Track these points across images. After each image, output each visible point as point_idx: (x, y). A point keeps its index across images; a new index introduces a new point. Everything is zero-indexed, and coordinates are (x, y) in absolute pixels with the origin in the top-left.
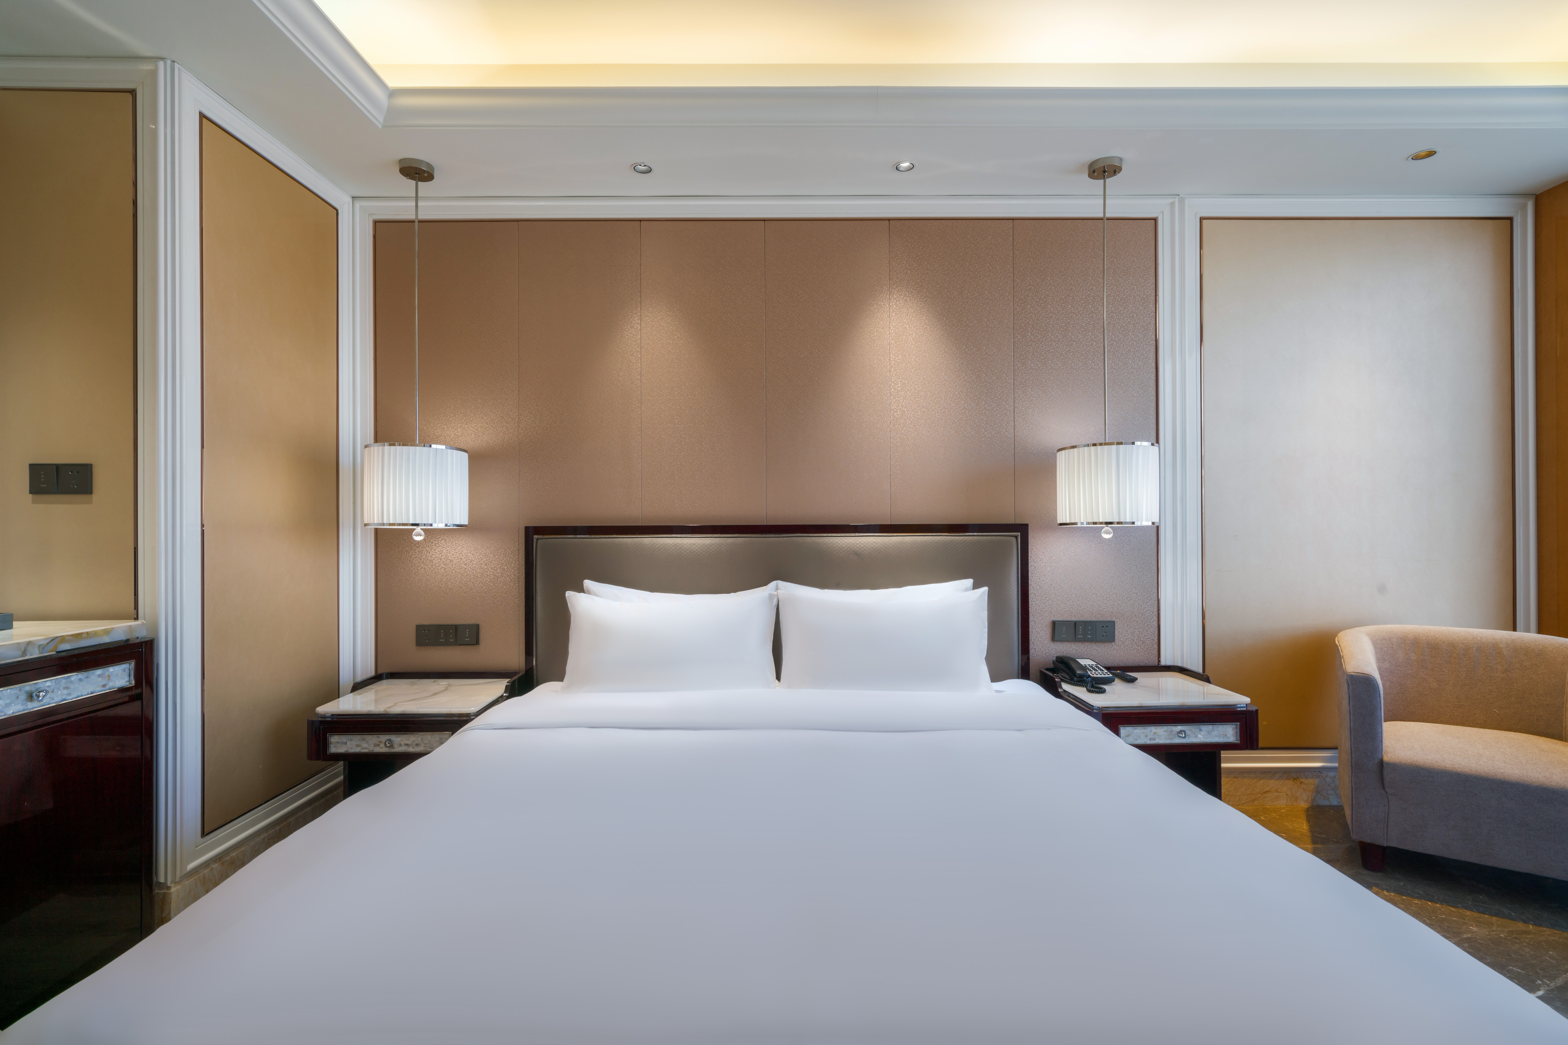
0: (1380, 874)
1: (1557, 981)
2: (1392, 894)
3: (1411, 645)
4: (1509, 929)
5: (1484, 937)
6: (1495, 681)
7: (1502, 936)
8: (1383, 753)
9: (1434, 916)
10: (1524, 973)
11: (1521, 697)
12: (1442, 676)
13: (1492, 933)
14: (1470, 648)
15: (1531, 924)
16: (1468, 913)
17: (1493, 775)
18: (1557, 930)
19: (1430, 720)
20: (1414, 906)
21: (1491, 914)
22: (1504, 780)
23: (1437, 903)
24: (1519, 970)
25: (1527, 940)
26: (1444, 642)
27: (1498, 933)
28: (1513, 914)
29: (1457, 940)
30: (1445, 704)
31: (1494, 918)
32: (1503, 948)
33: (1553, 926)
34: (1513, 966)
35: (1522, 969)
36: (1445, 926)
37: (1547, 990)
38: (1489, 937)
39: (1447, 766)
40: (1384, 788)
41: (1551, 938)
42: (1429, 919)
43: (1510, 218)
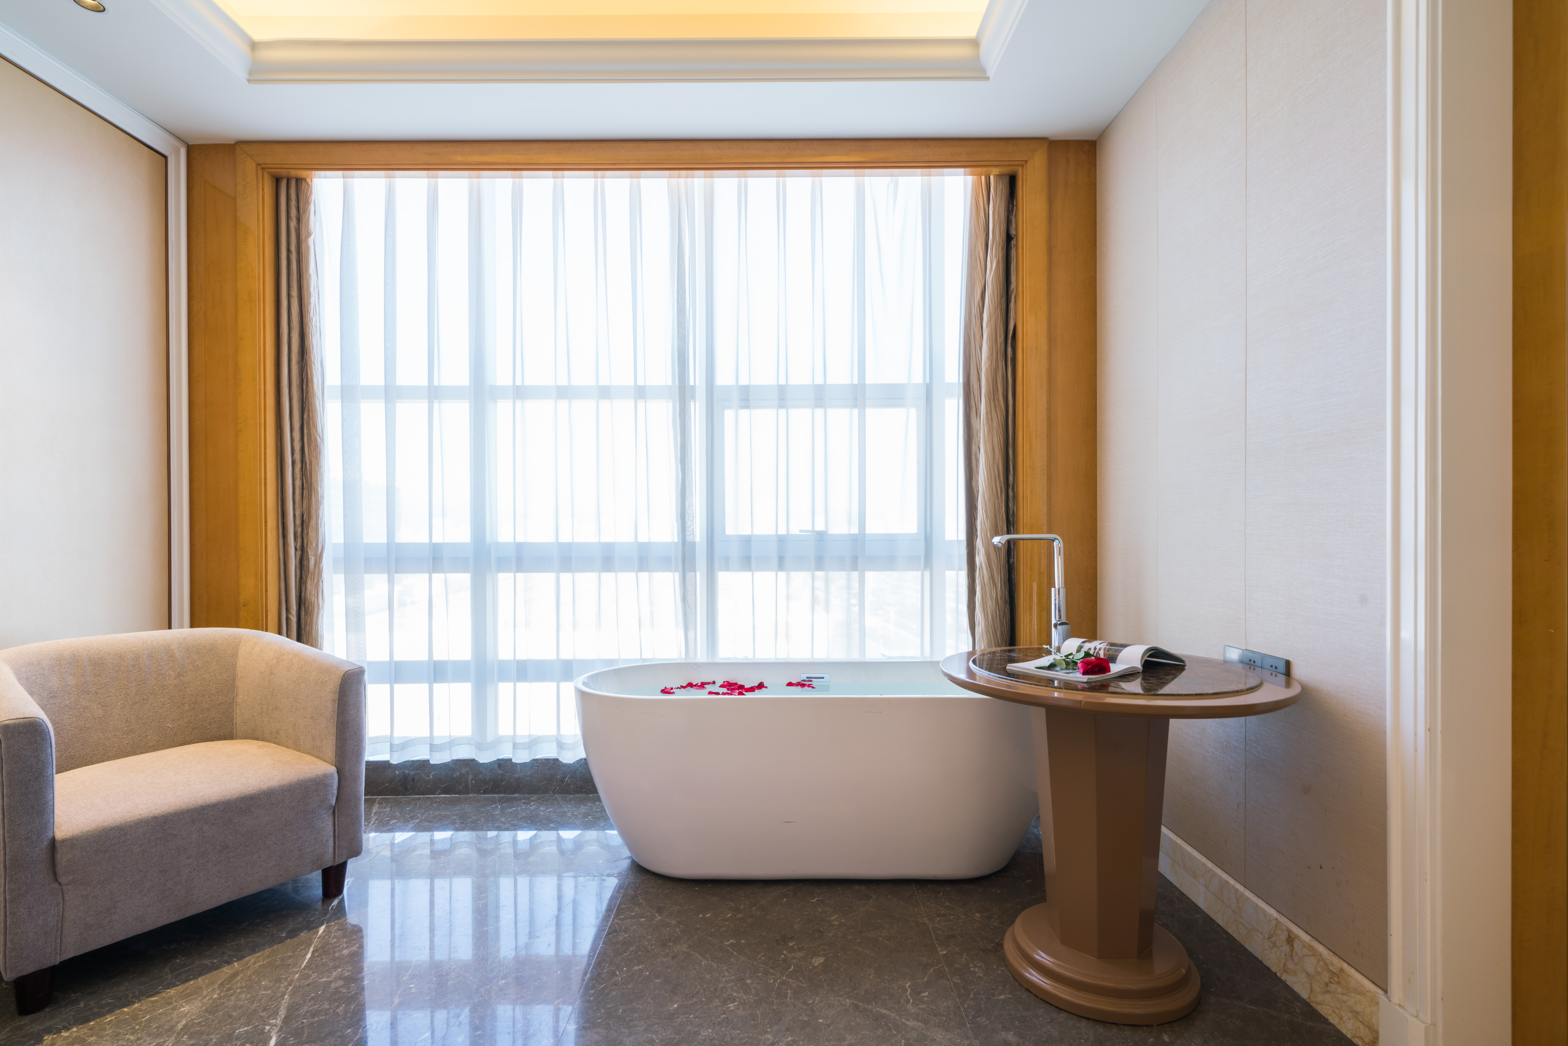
0: (47, 1010)
1: (280, 1013)
2: (75, 1029)
3: (69, 665)
4: (219, 983)
5: (199, 1011)
6: (167, 691)
7: (215, 996)
8: (55, 829)
9: (137, 1025)
10: (251, 1028)
11: (194, 703)
12: (108, 698)
13: (205, 1001)
14: (139, 656)
15: (235, 961)
16: (172, 992)
17: (193, 803)
18: (258, 952)
19: (94, 761)
20: (108, 1027)
21: (195, 977)
22: (205, 804)
23: (134, 1003)
24: (246, 1028)
25: (239, 985)
26: (110, 654)
27: (211, 996)
28: (215, 961)
29: (174, 1038)
30: (113, 734)
31: (200, 979)
32: (222, 1012)
33: (253, 950)
34: (239, 1028)
35: (247, 1024)
36: (154, 1029)
37: (278, 1032)
38: (204, 1008)
39: (142, 812)
40: (56, 879)
41: (258, 965)
42: (132, 1034)
43: (165, 157)
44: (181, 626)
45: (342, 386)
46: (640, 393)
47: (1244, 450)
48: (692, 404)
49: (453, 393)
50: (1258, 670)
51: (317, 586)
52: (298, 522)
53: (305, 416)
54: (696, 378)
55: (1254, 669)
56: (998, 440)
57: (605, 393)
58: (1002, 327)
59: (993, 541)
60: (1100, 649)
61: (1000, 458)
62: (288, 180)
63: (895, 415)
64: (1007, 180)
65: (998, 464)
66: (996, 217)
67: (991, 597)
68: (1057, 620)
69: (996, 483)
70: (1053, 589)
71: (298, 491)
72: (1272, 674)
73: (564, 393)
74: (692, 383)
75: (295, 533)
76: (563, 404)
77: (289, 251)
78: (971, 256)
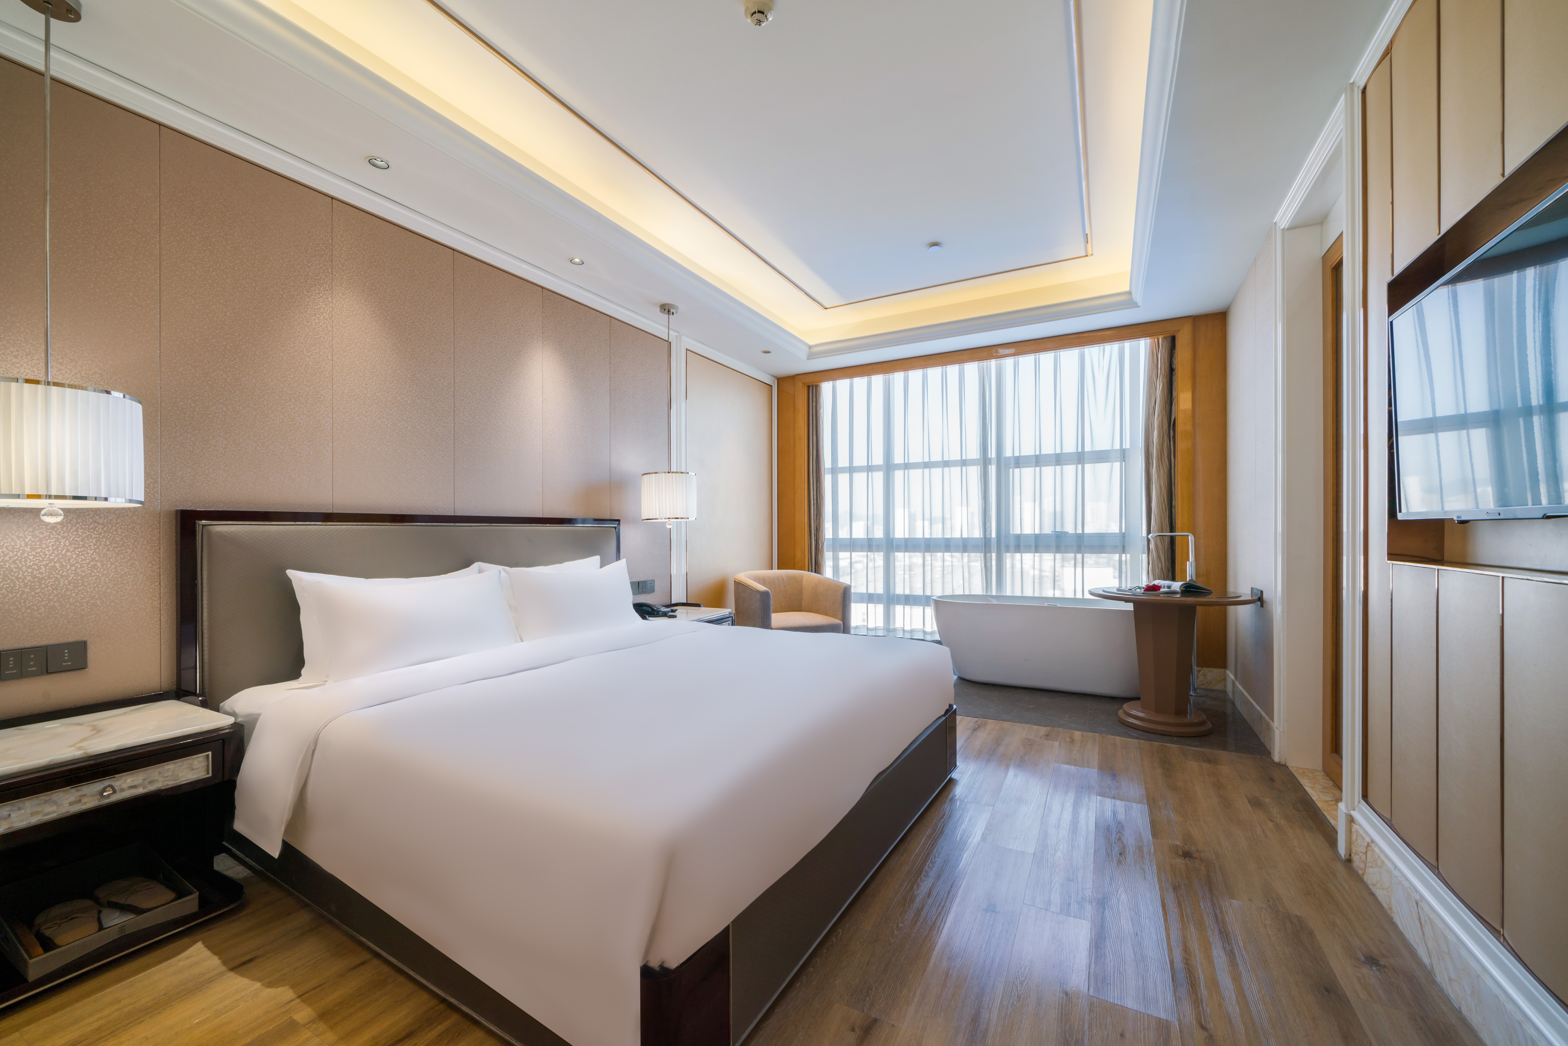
11: (789, 597)
43: (771, 386)
44: (775, 569)
45: (832, 468)
46: (964, 463)
48: (990, 466)
49: (877, 468)
51: (822, 556)
52: (815, 529)
53: (818, 484)
54: (992, 454)
56: (1164, 481)
57: (946, 464)
58: (1166, 419)
61: (1165, 491)
62: (813, 386)
63: (1103, 467)
64: (1169, 340)
65: (1164, 496)
66: (1162, 360)
67: (1158, 567)
69: (1162, 505)
71: (815, 517)
73: (927, 465)
74: (990, 457)
75: (814, 534)
76: (927, 471)
77: (813, 415)
78: (1149, 381)
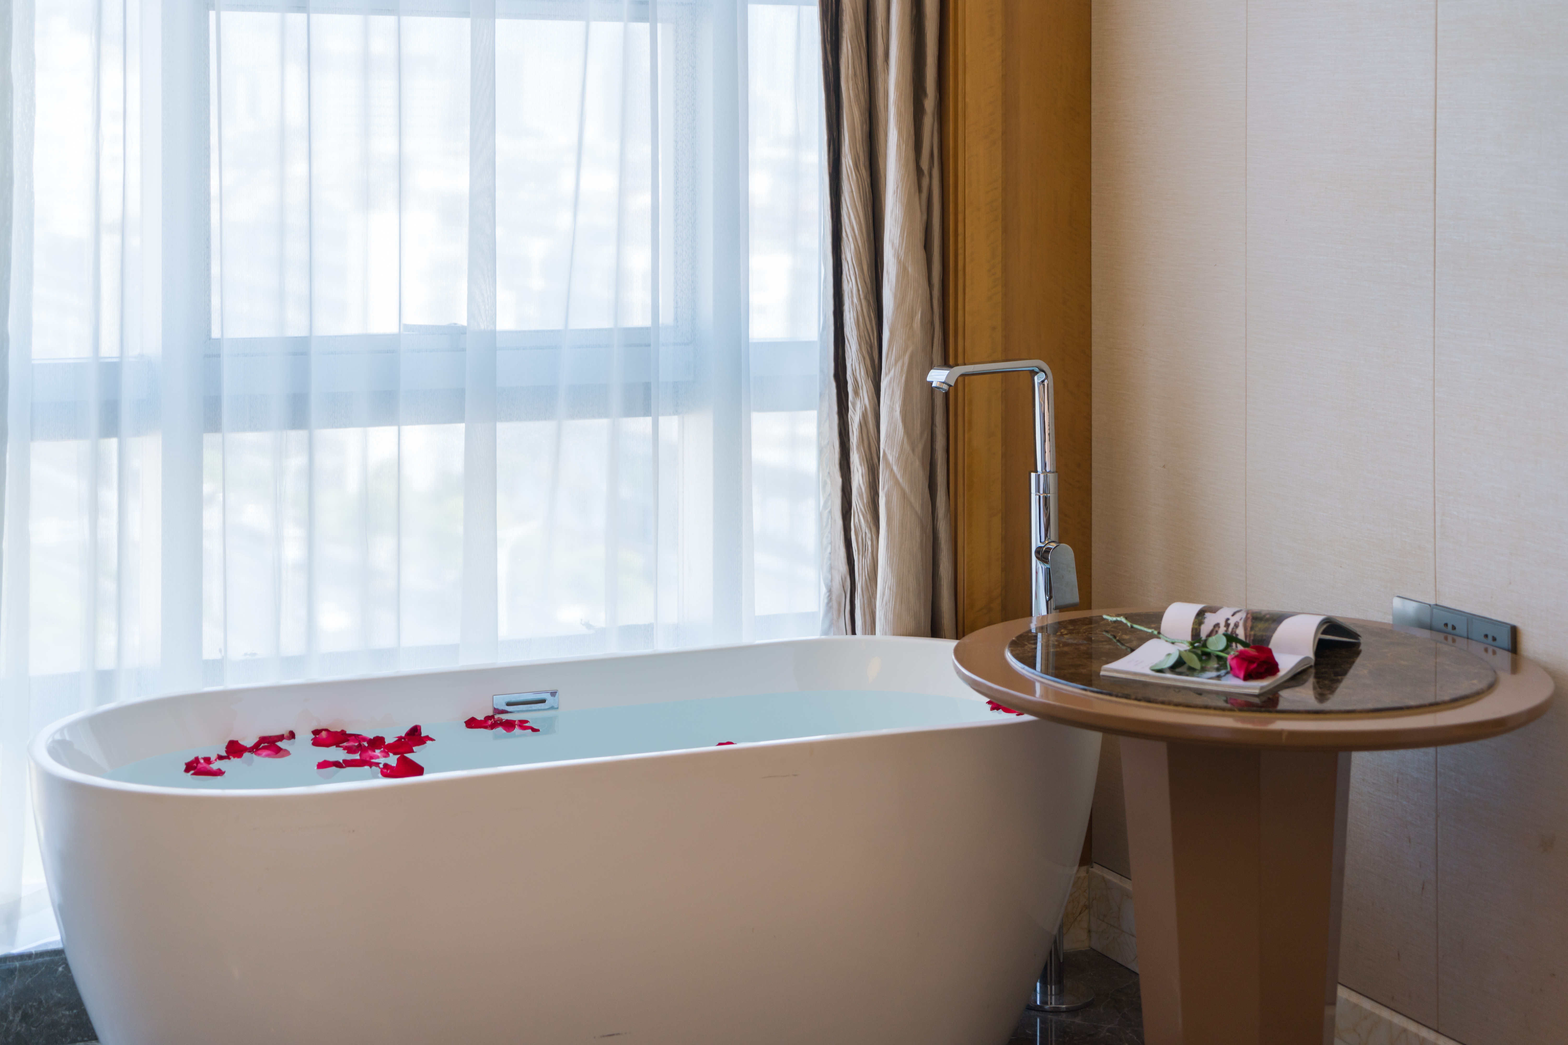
47: (1432, 248)
50: (1462, 643)
55: (1454, 641)
59: (929, 379)
60: (1236, 625)
68: (1043, 540)
70: (1033, 475)
72: (1486, 650)
